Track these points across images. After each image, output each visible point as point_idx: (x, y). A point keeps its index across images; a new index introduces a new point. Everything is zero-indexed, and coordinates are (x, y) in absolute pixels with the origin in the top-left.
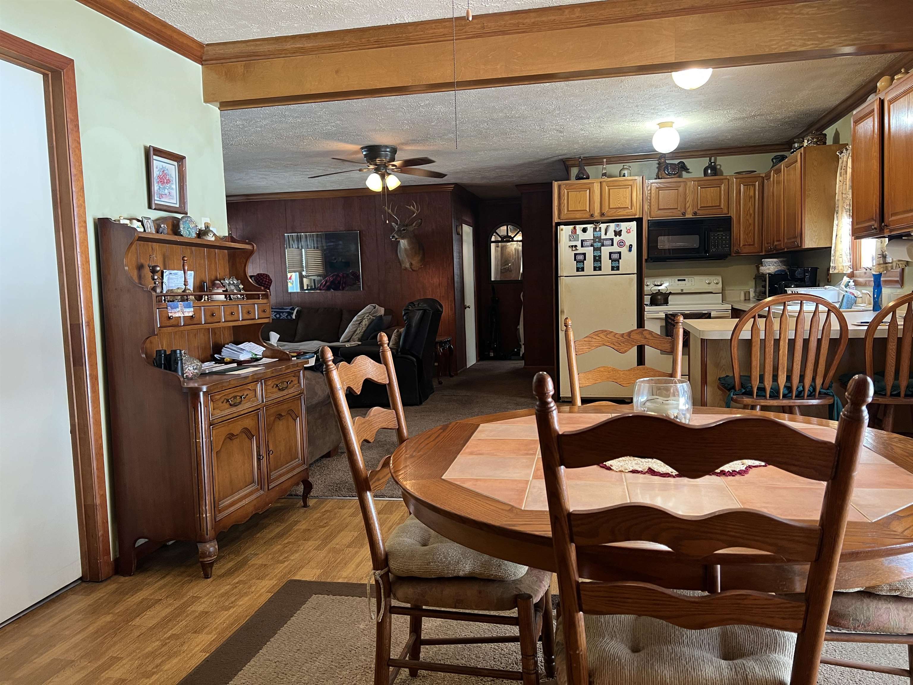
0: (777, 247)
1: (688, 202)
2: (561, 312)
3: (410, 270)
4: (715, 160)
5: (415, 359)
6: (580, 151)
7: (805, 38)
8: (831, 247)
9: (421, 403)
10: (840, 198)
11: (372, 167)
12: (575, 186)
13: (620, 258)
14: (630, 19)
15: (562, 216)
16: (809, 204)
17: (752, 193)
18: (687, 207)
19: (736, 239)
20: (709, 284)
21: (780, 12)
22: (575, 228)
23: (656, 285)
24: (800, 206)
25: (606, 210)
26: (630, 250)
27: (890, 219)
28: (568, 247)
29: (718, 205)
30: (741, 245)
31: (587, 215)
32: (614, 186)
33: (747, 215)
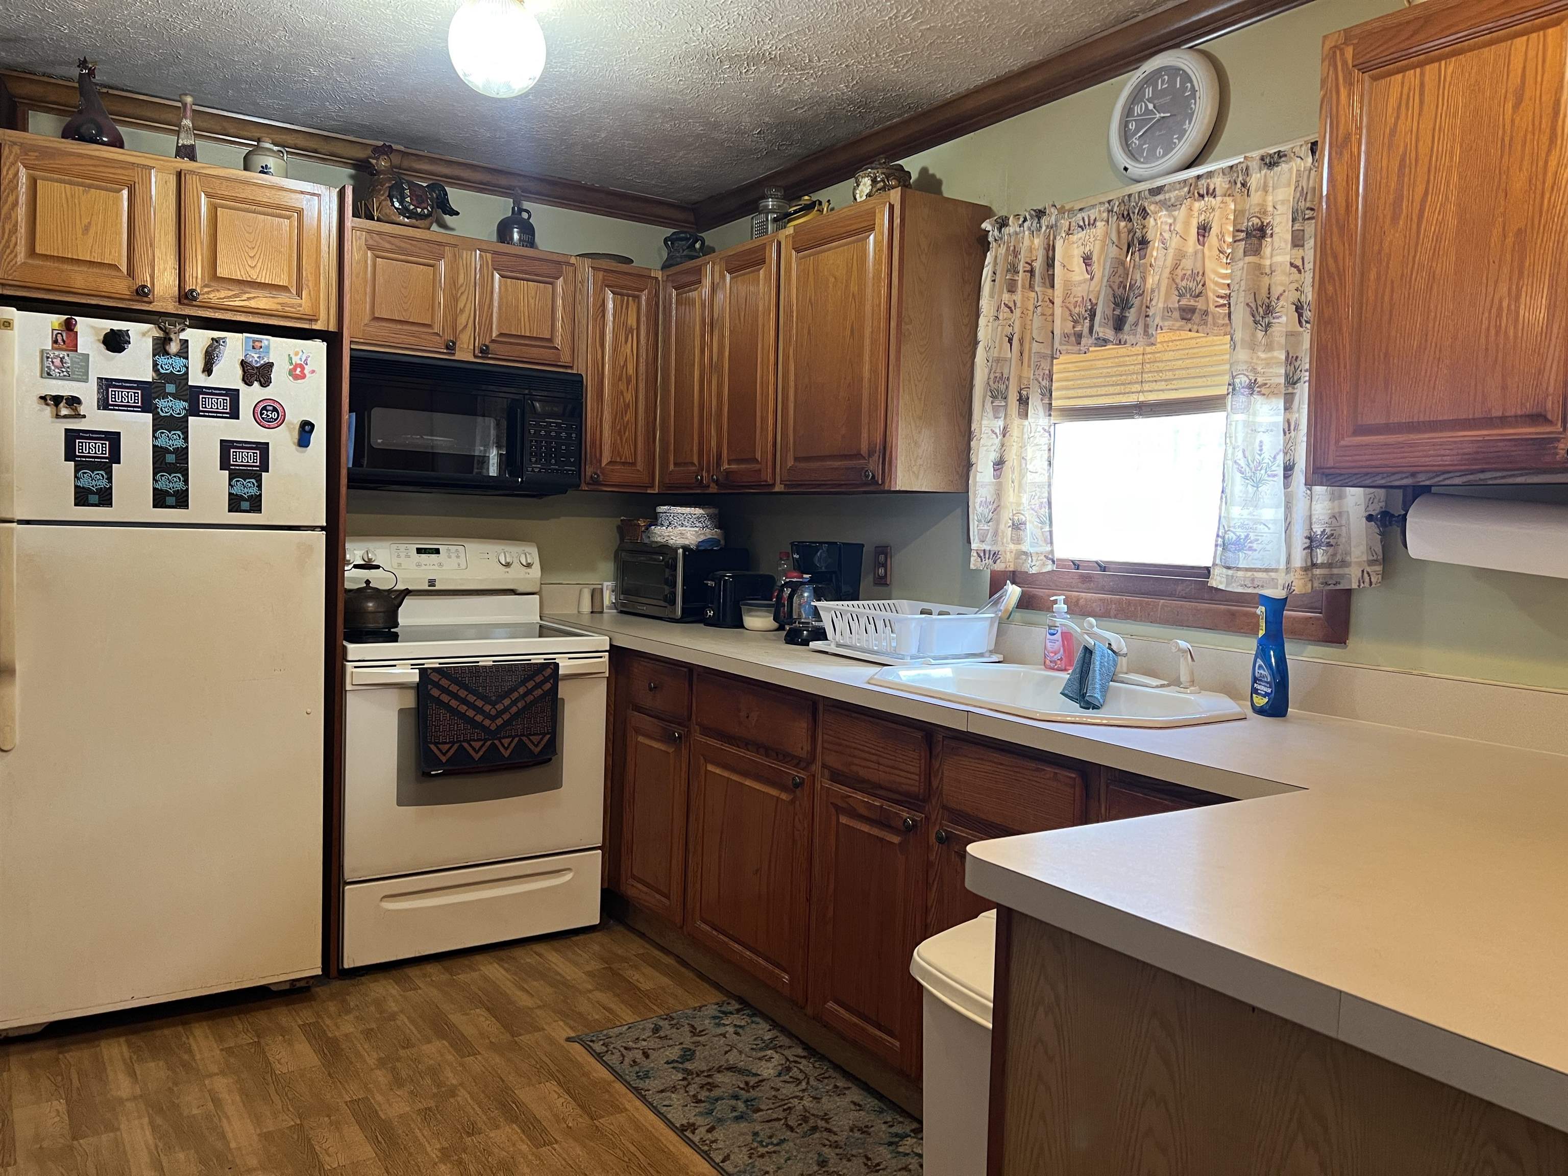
1: (462, 311)
4: (528, 205)
13: (264, 467)
15: (6, 273)
17: (632, 320)
18: (459, 328)
19: (594, 443)
20: (508, 565)
25: (199, 280)
26: (302, 443)
28: (35, 398)
29: (549, 337)
30: (604, 462)
31: (121, 287)
32: (235, 199)
33: (620, 379)
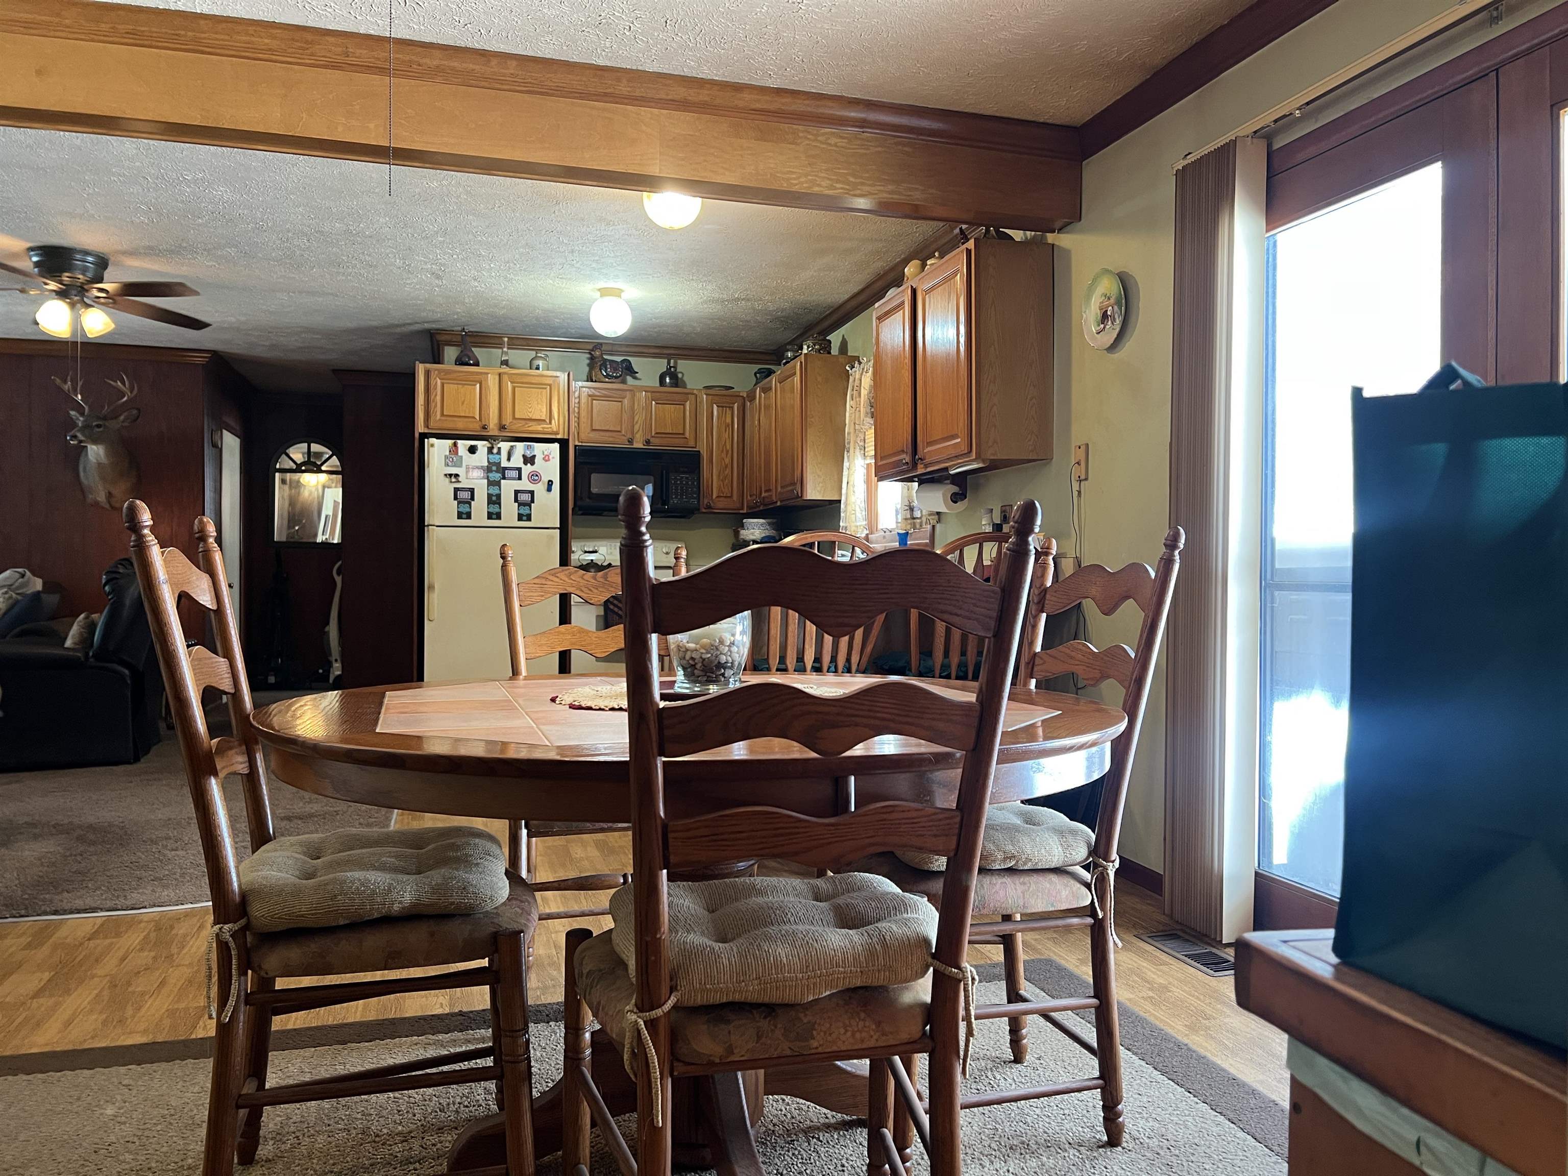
0: (767, 500)
1: (637, 423)
2: (429, 588)
3: (107, 506)
4: (676, 363)
5: (127, 672)
6: (463, 319)
7: (833, 177)
8: (840, 501)
9: (137, 760)
10: (852, 431)
11: (53, 286)
12: (455, 375)
13: (533, 501)
14: (594, 98)
15: (432, 424)
16: (811, 437)
17: (729, 420)
18: (635, 431)
19: (708, 486)
21: (801, 134)
22: (455, 445)
23: (586, 552)
24: (800, 438)
25: (508, 420)
26: (549, 489)
27: (925, 450)
28: (443, 475)
29: (682, 432)
30: (714, 497)
31: (477, 426)
32: (522, 383)
33: (722, 451)
